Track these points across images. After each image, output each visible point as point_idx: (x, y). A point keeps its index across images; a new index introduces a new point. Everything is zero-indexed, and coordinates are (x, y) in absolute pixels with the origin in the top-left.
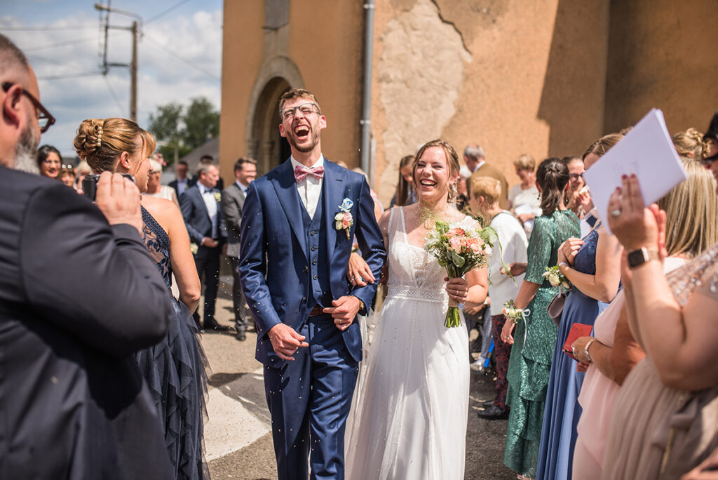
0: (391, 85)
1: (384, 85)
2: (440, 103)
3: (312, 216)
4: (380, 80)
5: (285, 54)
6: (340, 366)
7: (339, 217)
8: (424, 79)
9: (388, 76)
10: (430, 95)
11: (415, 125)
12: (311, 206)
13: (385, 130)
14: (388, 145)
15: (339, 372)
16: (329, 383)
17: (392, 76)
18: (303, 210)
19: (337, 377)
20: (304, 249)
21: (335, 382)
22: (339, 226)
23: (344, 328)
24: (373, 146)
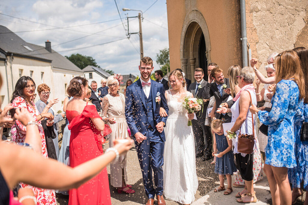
0: (259, 13)
1: (254, 14)
2: (294, 21)
3: (148, 97)
4: (251, 12)
5: (195, 9)
6: (159, 142)
7: (157, 98)
8: (282, 6)
9: (257, 7)
10: (287, 16)
11: (277, 37)
12: (148, 95)
13: (257, 43)
14: (260, 52)
15: (159, 144)
16: (156, 147)
17: (259, 8)
18: (145, 95)
19: (158, 145)
20: (146, 108)
21: (158, 147)
22: (157, 101)
23: (161, 132)
24: (250, 54)
